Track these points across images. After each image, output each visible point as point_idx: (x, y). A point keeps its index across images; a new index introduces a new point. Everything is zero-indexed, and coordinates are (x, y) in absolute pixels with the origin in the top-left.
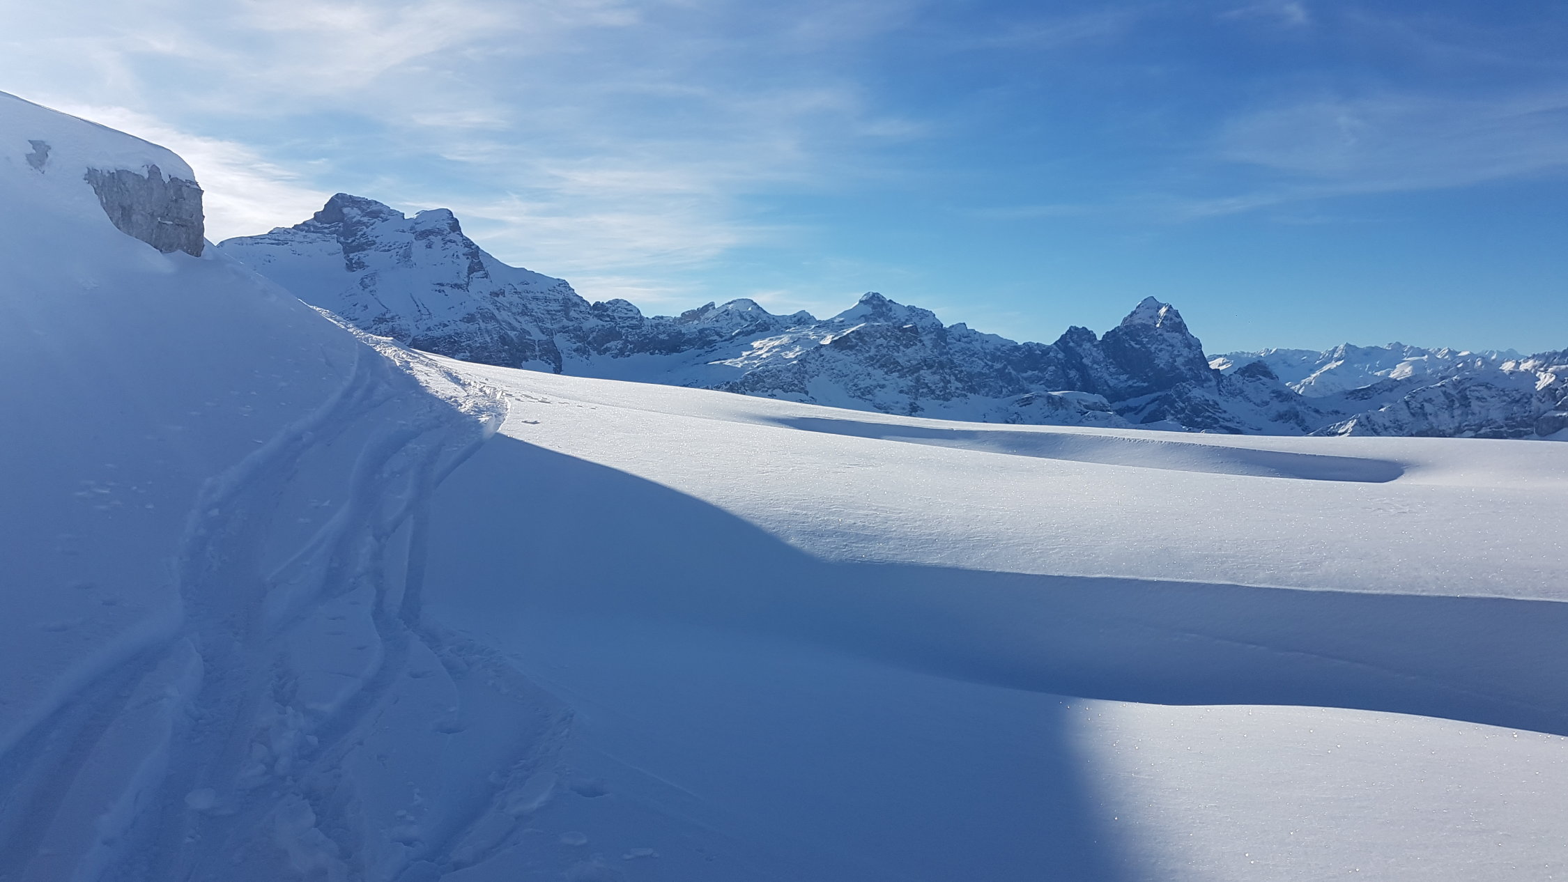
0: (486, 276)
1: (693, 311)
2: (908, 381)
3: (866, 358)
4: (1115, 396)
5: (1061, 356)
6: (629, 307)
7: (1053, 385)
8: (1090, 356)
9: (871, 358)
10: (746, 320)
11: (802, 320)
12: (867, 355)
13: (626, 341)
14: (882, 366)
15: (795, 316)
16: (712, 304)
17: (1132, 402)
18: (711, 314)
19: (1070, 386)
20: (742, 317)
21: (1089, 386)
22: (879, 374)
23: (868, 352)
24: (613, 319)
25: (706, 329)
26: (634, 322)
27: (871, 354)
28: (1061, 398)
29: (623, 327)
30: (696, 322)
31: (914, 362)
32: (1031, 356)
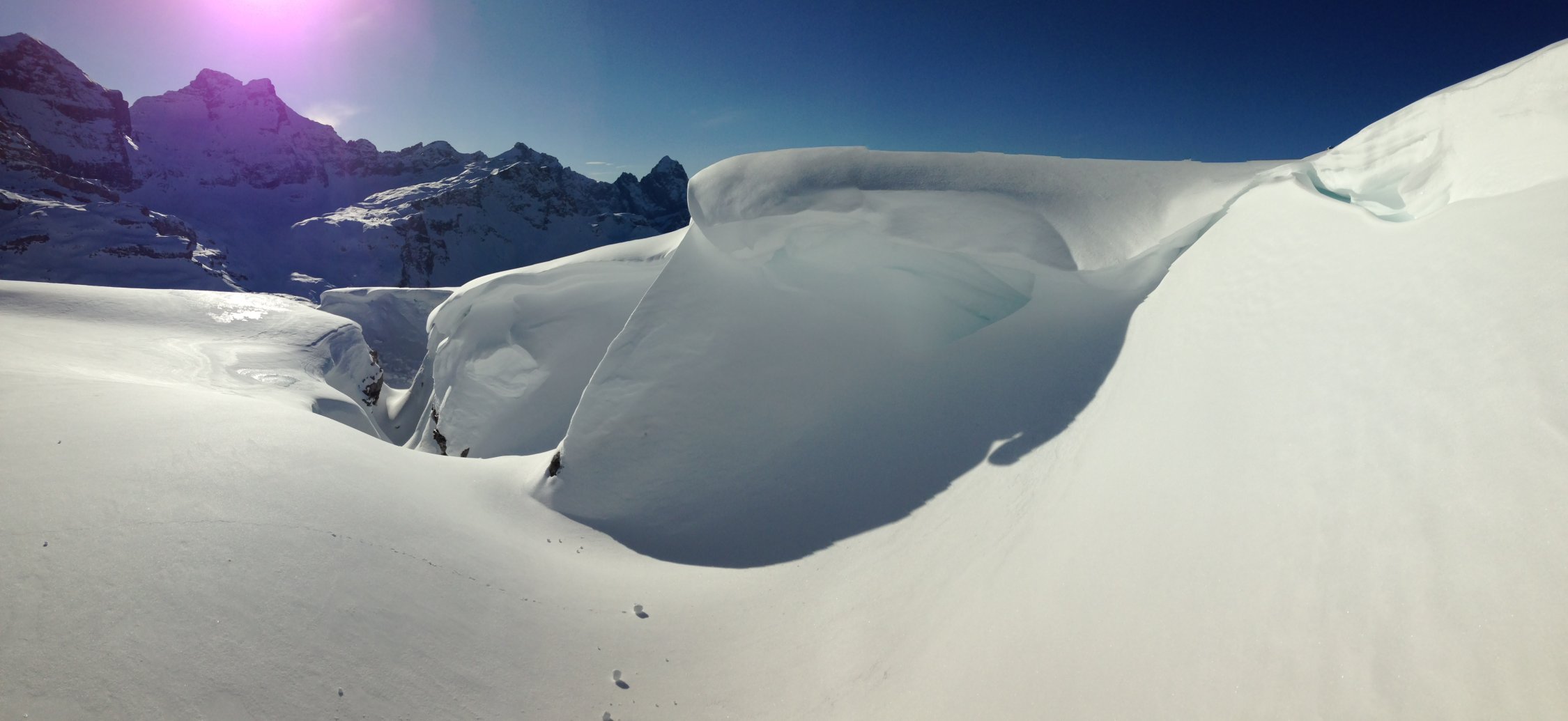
0: (289, 124)
1: (409, 148)
2: (543, 204)
3: (519, 186)
4: (650, 216)
5: (618, 190)
6: (369, 145)
7: (615, 209)
8: (635, 192)
9: (523, 186)
10: (443, 156)
11: (479, 157)
12: (520, 183)
13: (367, 168)
14: (529, 192)
15: (474, 154)
16: (421, 144)
17: (658, 219)
18: (419, 150)
19: (623, 210)
20: (440, 154)
21: (634, 209)
22: (527, 196)
23: (521, 181)
24: (359, 153)
25: (417, 161)
26: (373, 155)
27: (523, 183)
28: (621, 217)
29: (365, 158)
30: (410, 156)
31: (547, 191)
32: (602, 190)
